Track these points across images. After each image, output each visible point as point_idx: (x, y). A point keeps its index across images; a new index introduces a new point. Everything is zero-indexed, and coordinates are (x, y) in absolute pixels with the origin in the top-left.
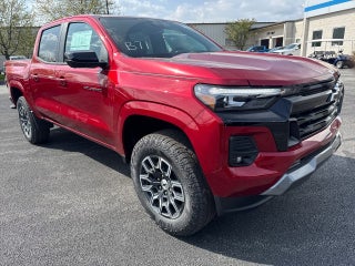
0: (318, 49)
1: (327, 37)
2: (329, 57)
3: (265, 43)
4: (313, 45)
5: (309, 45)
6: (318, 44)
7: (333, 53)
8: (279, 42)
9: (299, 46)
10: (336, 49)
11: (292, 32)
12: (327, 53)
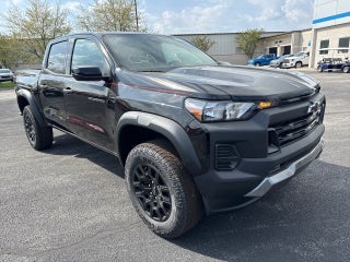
0: (326, 56)
1: (334, 45)
2: (336, 63)
3: (274, 51)
4: (322, 52)
5: (317, 53)
6: (326, 52)
7: (339, 60)
8: (287, 50)
9: (308, 54)
10: (342, 56)
11: (299, 41)
12: (335, 60)
